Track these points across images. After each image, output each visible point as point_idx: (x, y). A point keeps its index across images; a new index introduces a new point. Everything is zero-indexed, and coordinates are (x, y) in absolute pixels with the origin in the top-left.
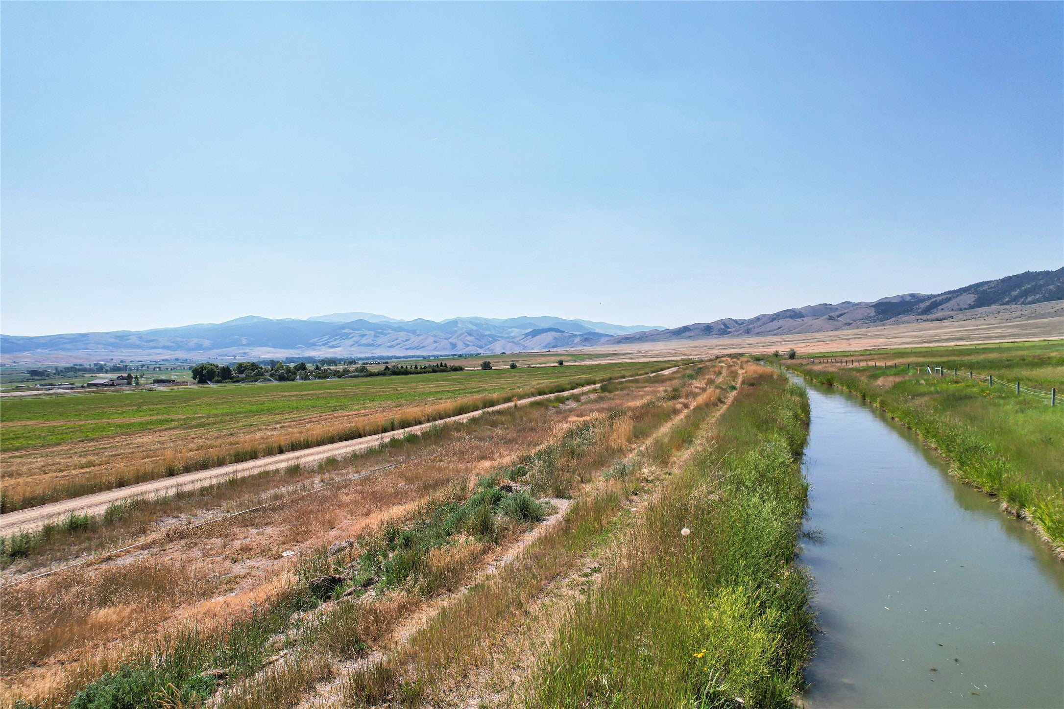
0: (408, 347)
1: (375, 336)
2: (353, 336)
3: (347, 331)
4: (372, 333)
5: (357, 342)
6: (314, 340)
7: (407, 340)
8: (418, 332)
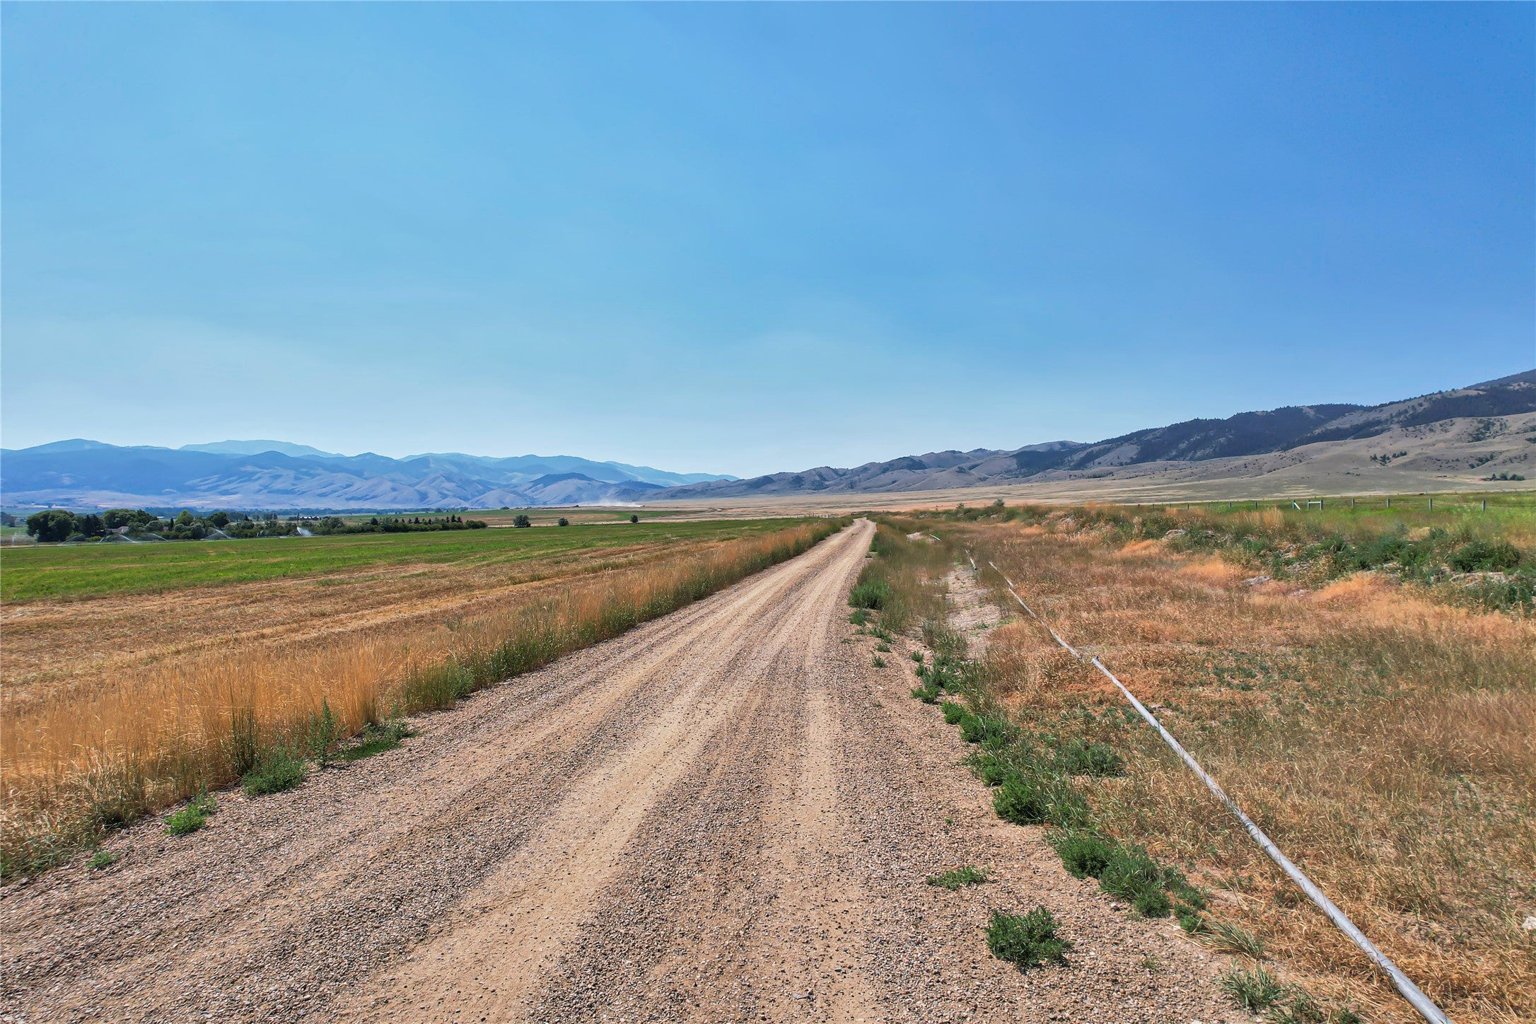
0: (348, 496)
1: (296, 478)
2: (260, 478)
3: (249, 468)
4: (292, 473)
5: (266, 487)
6: (195, 481)
7: (348, 486)
8: (366, 474)
